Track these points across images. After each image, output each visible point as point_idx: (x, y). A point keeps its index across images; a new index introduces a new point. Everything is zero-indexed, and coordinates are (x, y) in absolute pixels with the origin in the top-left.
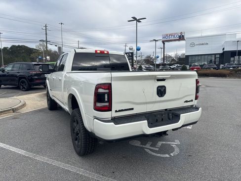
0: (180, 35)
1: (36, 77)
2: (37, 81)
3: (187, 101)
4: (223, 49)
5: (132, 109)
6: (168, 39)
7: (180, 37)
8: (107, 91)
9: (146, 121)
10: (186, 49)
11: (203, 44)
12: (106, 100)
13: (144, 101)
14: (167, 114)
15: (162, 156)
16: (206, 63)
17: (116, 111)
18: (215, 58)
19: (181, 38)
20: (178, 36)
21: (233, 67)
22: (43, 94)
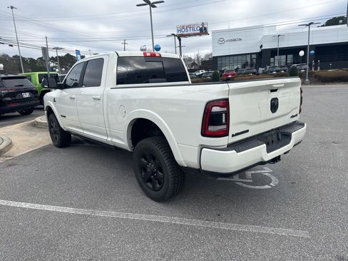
0: (201, 26)
1: (9, 99)
2: (13, 105)
3: (293, 117)
4: (261, 46)
5: (247, 131)
6: (185, 33)
7: (201, 29)
8: (225, 109)
9: (265, 145)
10: (213, 47)
11: (235, 40)
12: (224, 121)
13: (259, 120)
14: (276, 135)
15: (261, 187)
16: (240, 66)
17: (233, 136)
18: (251, 59)
19: (203, 31)
20: (198, 29)
21: (277, 71)
22: (28, 125)
